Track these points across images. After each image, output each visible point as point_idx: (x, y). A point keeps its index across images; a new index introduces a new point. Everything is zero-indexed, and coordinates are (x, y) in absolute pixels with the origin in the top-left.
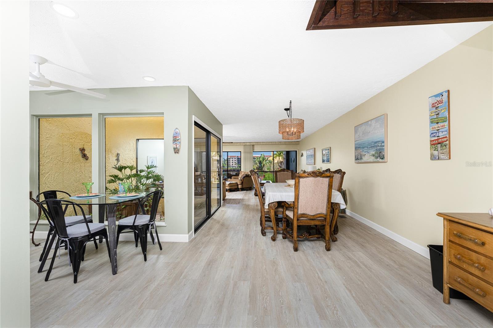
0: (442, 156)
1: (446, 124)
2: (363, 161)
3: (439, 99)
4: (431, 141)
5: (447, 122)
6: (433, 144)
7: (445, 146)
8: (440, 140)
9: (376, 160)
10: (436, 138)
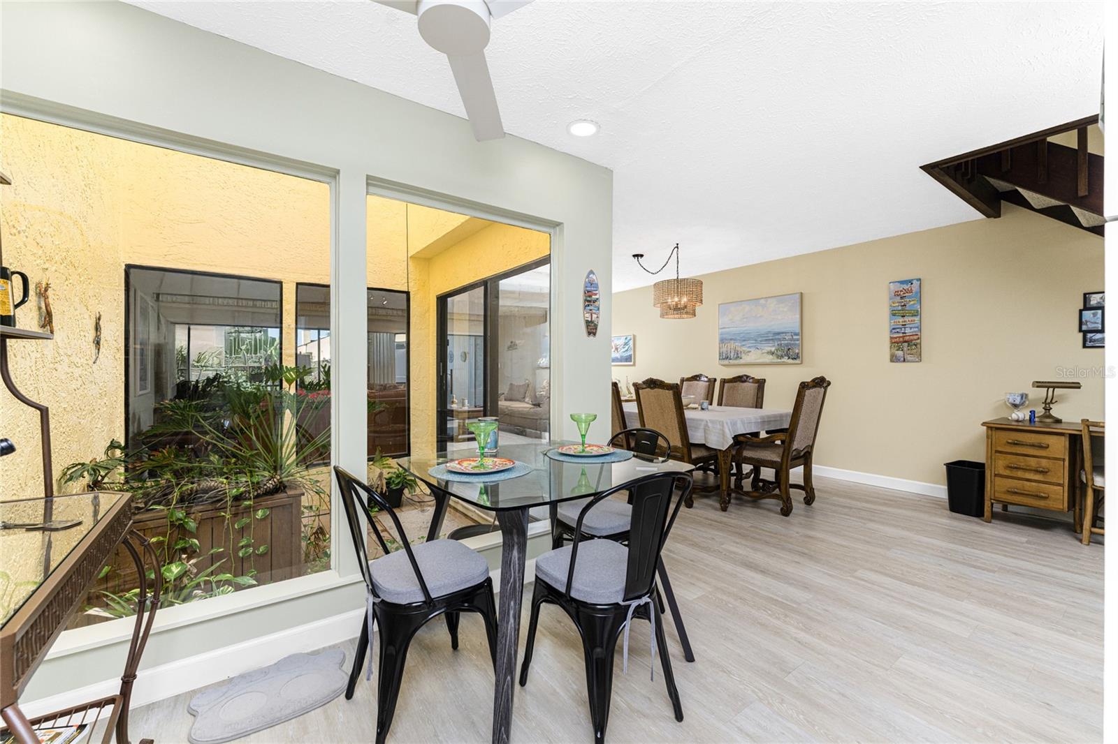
0: (908, 357)
1: (917, 319)
2: (741, 361)
3: (906, 287)
4: (891, 338)
5: (919, 317)
6: (895, 342)
7: (916, 345)
8: (907, 338)
9: (779, 361)
10: (901, 335)
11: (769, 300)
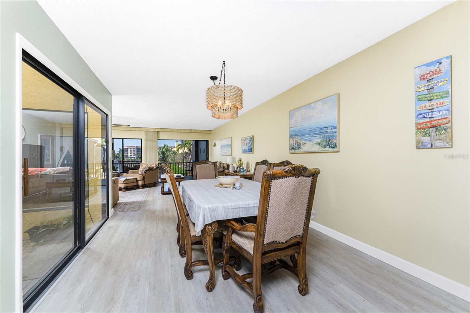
0: (437, 143)
1: (447, 101)
2: (301, 150)
3: (433, 68)
4: (417, 124)
5: (450, 98)
6: (421, 128)
7: (445, 130)
8: (434, 123)
9: (323, 149)
10: (428, 120)
11: (317, 103)
